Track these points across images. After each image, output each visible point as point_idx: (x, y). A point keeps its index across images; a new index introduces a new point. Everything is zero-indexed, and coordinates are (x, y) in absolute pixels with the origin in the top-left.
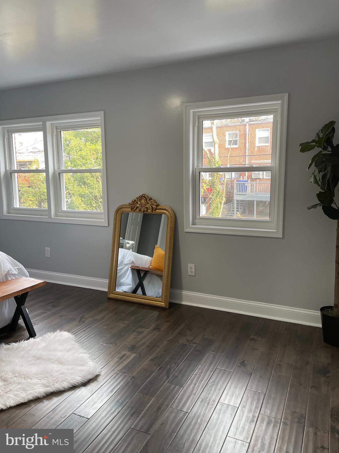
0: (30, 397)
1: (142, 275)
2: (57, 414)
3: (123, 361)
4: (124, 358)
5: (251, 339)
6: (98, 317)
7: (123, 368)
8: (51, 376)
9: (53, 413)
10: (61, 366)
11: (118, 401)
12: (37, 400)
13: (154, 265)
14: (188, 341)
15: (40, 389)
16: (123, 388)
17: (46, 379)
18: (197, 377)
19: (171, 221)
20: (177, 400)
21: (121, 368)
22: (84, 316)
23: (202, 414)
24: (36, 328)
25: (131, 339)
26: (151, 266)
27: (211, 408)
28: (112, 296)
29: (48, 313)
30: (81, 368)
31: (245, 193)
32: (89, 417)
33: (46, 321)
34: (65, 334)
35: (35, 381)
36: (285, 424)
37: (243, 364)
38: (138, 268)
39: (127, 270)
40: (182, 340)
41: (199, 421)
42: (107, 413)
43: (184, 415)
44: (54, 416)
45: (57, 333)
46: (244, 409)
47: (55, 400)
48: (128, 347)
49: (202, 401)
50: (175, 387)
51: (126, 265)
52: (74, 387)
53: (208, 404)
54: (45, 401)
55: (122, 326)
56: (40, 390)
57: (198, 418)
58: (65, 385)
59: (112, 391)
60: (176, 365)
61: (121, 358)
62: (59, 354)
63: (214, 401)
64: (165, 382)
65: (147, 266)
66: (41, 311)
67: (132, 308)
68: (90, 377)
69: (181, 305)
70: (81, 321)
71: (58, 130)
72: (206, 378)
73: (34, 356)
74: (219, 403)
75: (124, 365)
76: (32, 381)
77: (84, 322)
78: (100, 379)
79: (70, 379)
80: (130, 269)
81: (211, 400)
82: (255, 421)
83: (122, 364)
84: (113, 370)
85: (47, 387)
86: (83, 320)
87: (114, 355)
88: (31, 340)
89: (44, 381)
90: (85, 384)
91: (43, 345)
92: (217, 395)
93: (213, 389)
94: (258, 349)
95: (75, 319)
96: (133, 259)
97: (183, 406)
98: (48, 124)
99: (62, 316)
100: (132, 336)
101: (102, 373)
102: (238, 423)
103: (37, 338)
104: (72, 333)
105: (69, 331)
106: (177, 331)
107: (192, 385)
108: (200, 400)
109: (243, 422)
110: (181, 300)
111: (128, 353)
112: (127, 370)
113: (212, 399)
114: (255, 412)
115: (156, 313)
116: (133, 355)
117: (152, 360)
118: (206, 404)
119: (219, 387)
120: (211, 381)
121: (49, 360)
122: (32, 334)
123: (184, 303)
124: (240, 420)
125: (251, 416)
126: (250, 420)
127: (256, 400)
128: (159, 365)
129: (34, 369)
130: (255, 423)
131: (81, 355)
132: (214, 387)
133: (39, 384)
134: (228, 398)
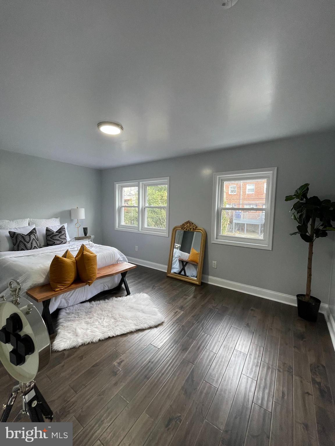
0: (128, 331)
1: (184, 264)
2: (142, 343)
3: (177, 315)
4: (177, 313)
5: (252, 310)
6: (162, 287)
7: (177, 320)
8: (139, 319)
9: (140, 342)
10: (144, 314)
11: (175, 340)
12: (131, 333)
13: (191, 259)
14: (213, 307)
15: (133, 326)
16: (177, 332)
17: (136, 321)
18: (220, 331)
19: (204, 237)
20: (209, 344)
21: (176, 319)
22: (155, 285)
23: (225, 356)
24: (130, 289)
25: (180, 302)
26: (189, 259)
27: (230, 352)
28: (169, 275)
29: (136, 282)
30: (154, 317)
31: (240, 219)
32: (159, 348)
33: (136, 286)
34: (146, 295)
35: (130, 321)
36: (279, 371)
37: (248, 325)
38: (182, 260)
39: (177, 260)
40: (210, 306)
41: (223, 360)
42: (169, 347)
43: (214, 355)
44: (140, 344)
45: (141, 294)
46: (251, 356)
47: (141, 334)
48: (179, 306)
49: (224, 347)
50: (207, 336)
51: (176, 258)
52: (150, 328)
53: (228, 349)
54: (135, 334)
55: (175, 293)
56: (133, 328)
57: (222, 358)
58: (146, 326)
59: (171, 333)
60: (207, 322)
61: (176, 313)
62: (143, 307)
63: (232, 348)
64: (201, 332)
65: (187, 259)
66: (133, 280)
67: (180, 284)
68: (159, 323)
69: (208, 284)
70: (153, 288)
71: (145, 186)
72: (225, 332)
73: (130, 307)
74: (235, 350)
75: (177, 318)
76: (129, 321)
77: (155, 289)
78: (164, 324)
79: (148, 322)
80: (178, 260)
81: (230, 348)
82: (259, 366)
83: (176, 317)
84: (171, 320)
85: (137, 326)
86: (154, 287)
87: (171, 311)
88: (128, 296)
89: (135, 322)
90: (156, 327)
91: (134, 300)
92: (233, 344)
93: (230, 340)
94: (256, 317)
95: (150, 287)
96: (180, 255)
97: (213, 349)
98: (141, 183)
99: (144, 284)
100: (181, 300)
101: (166, 321)
102: (248, 365)
103: (131, 296)
104: (149, 295)
105: (147, 293)
106: (207, 300)
107: (218, 336)
108: (223, 346)
109: (251, 364)
110: (208, 281)
111: (179, 311)
112: (179, 321)
113: (230, 346)
114: (258, 359)
115: (193, 288)
116: (182, 312)
117: (193, 316)
118: (227, 349)
119: (234, 339)
120: (229, 334)
121: (137, 310)
122: (128, 293)
123: (209, 283)
124: (249, 364)
125: (256, 362)
126: (255, 365)
127: (258, 351)
128: (197, 320)
129: (129, 314)
130: (259, 367)
131: (154, 309)
132: (231, 339)
133: (132, 323)
134: (240, 347)
